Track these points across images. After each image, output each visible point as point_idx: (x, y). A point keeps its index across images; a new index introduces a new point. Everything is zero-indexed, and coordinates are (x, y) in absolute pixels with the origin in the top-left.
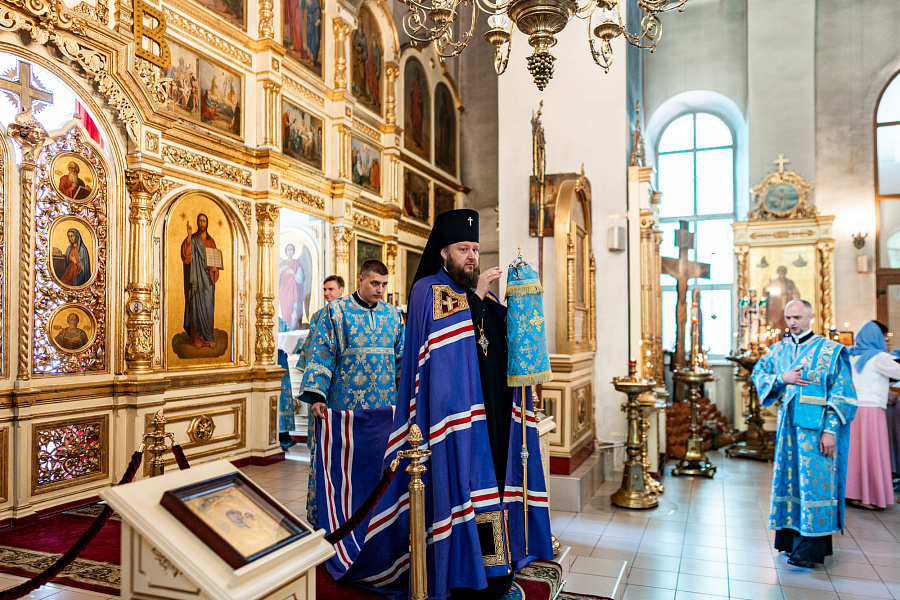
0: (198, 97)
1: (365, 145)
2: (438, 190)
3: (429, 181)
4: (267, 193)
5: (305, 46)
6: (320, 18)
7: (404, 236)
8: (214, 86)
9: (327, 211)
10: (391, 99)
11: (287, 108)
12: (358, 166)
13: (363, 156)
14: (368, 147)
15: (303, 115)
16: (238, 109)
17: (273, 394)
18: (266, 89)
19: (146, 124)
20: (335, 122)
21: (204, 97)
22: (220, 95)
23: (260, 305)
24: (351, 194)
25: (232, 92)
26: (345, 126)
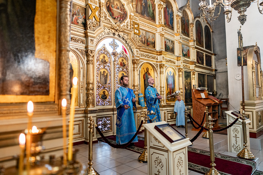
0: (146, 41)
1: (185, 46)
2: (206, 55)
3: (204, 53)
4: (162, 61)
5: (169, 24)
6: (173, 16)
7: (197, 69)
8: (149, 37)
9: (176, 64)
10: (192, 33)
11: (166, 40)
12: (184, 52)
13: (185, 49)
14: (186, 46)
15: (169, 40)
16: (155, 42)
17: (165, 111)
18: (161, 36)
19: (136, 49)
20: (177, 41)
21: (147, 40)
22: (151, 40)
23: (161, 89)
24: (182, 59)
25: (153, 38)
26: (180, 42)
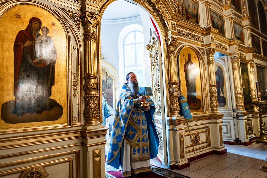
0: (185, 11)
1: (238, 26)
2: (263, 41)
3: (260, 38)
4: (211, 44)
8: (189, 7)
9: (228, 51)
10: (245, 7)
11: (212, 13)
12: (236, 33)
13: (237, 30)
14: (239, 26)
15: (217, 15)
16: (197, 14)
17: (220, 124)
18: (206, 5)
19: (171, 20)
20: (227, 17)
21: (186, 11)
22: (191, 10)
23: (211, 88)
25: (195, 8)
26: (232, 18)
